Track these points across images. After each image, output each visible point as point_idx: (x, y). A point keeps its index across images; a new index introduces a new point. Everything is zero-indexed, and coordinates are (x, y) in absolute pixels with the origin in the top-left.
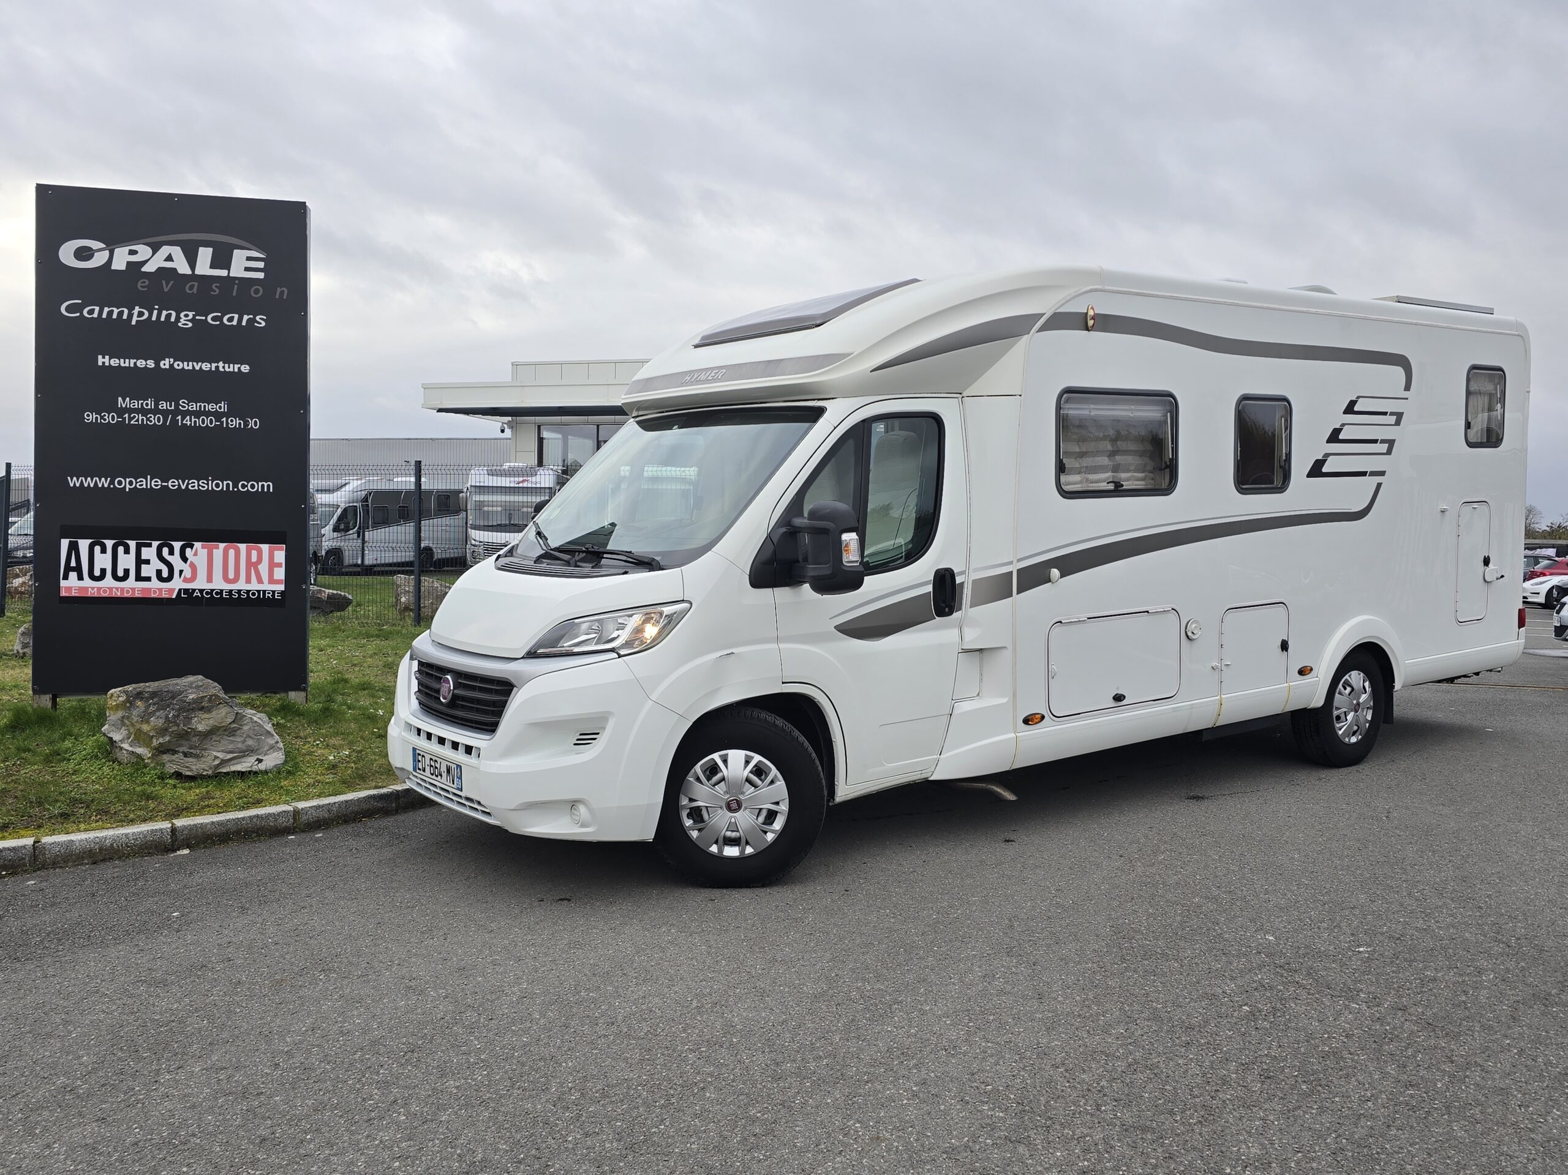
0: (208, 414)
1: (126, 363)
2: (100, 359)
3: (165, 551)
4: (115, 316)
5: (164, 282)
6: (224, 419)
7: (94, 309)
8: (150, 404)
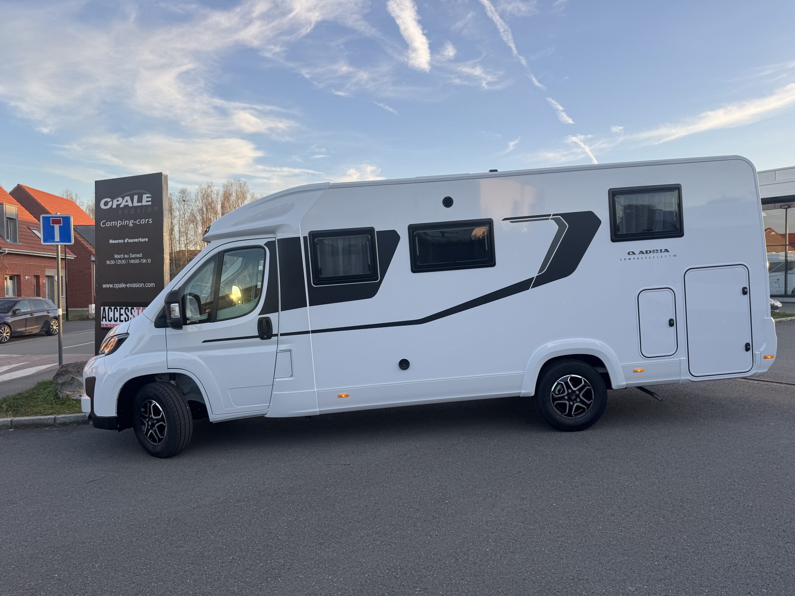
0: (137, 258)
1: (116, 242)
2: (110, 241)
3: (127, 310)
4: (113, 225)
5: (126, 210)
6: (141, 260)
7: (108, 223)
8: (122, 256)
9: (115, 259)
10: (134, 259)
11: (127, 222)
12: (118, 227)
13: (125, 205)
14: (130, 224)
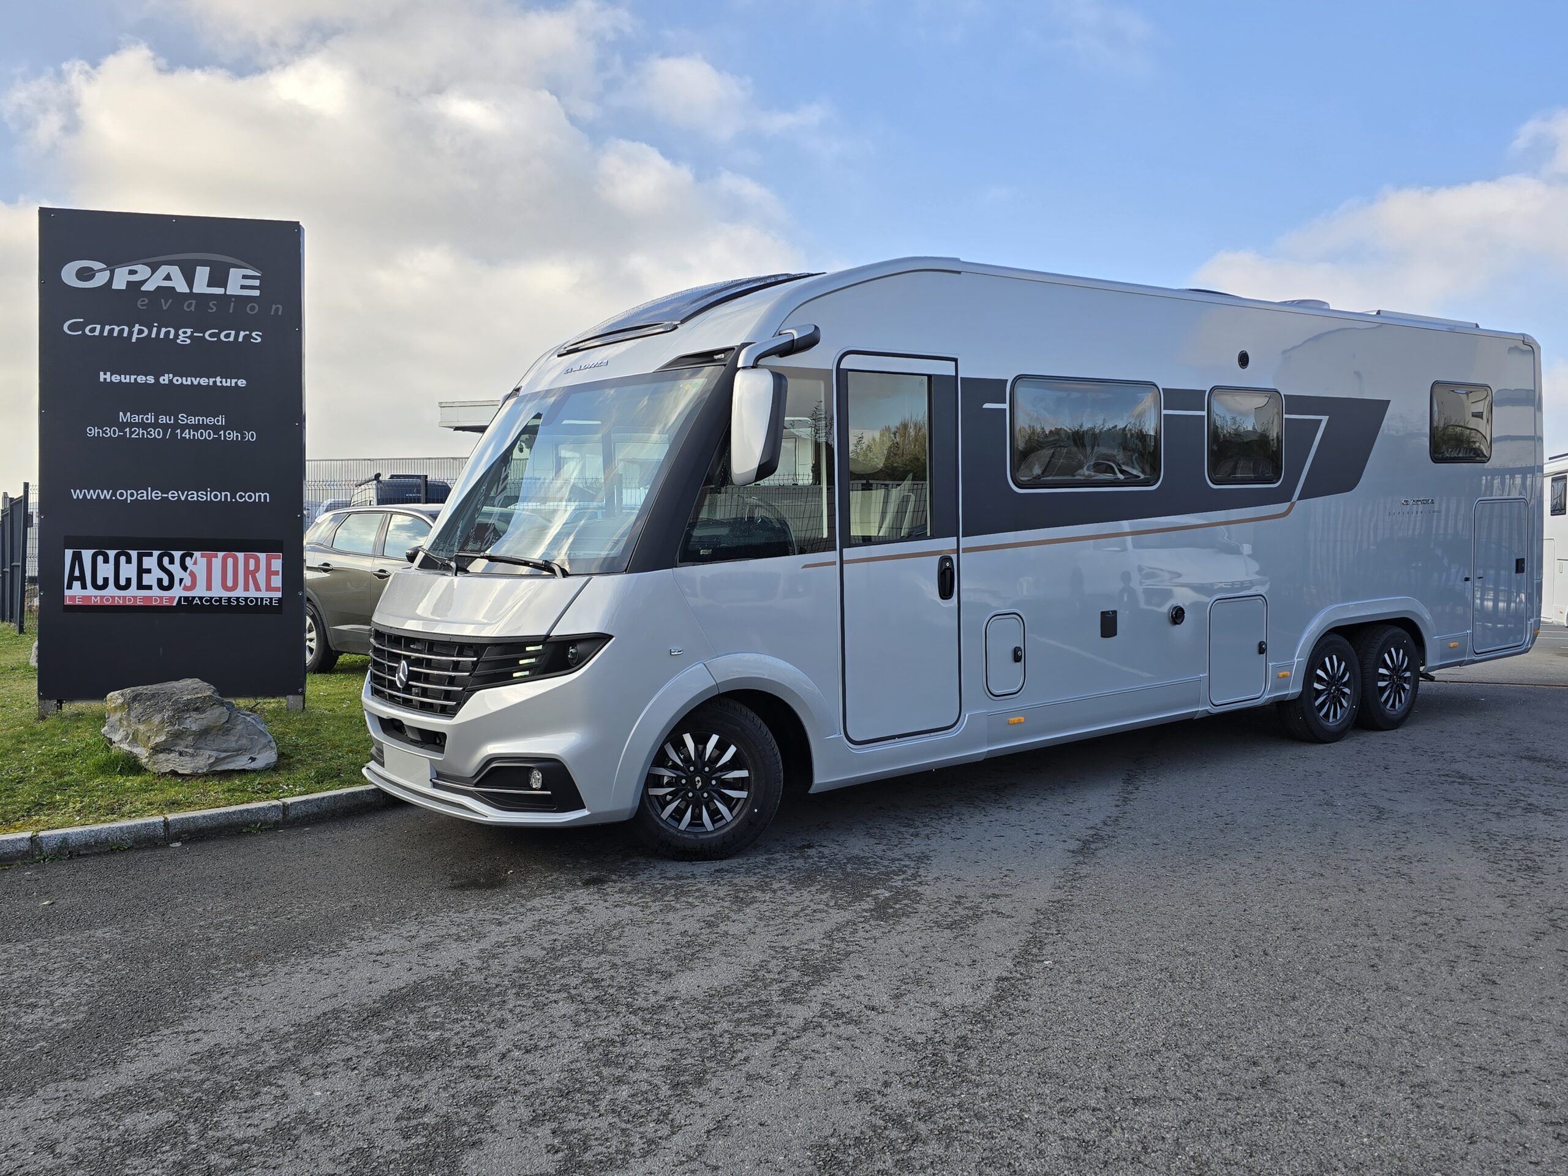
0: (206, 427)
1: (126, 379)
2: (102, 376)
3: (166, 560)
4: (115, 334)
5: (163, 301)
6: (222, 432)
7: (95, 327)
8: (150, 418)
9: (122, 426)
10: (196, 427)
11: (167, 333)
12: (134, 340)
13: (158, 287)
14: (181, 338)
